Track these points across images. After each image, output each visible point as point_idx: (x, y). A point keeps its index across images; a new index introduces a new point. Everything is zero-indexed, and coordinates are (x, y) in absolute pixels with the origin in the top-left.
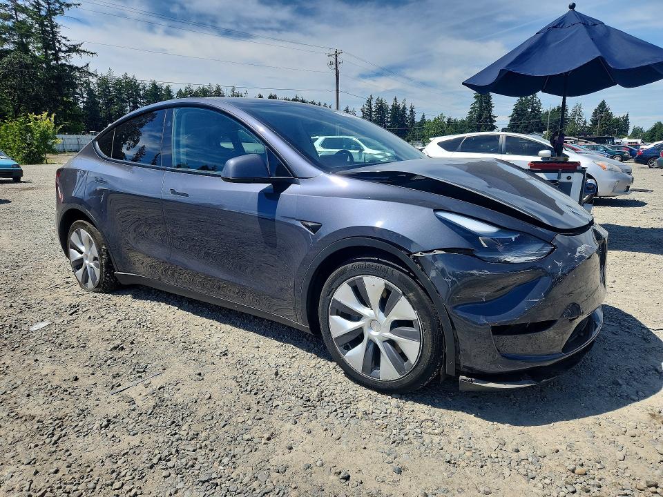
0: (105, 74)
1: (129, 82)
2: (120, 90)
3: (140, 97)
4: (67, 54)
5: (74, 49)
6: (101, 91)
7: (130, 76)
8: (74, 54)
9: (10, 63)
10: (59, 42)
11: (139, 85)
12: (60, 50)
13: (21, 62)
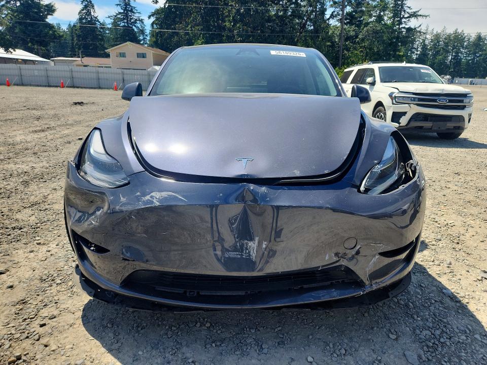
0: (439, 32)
1: (458, 36)
2: (447, 43)
3: (463, 48)
4: (408, 19)
5: (414, 15)
6: (434, 45)
7: (460, 31)
8: (413, 18)
9: (367, 31)
10: (404, 11)
11: (465, 38)
12: (403, 17)
13: (374, 29)
